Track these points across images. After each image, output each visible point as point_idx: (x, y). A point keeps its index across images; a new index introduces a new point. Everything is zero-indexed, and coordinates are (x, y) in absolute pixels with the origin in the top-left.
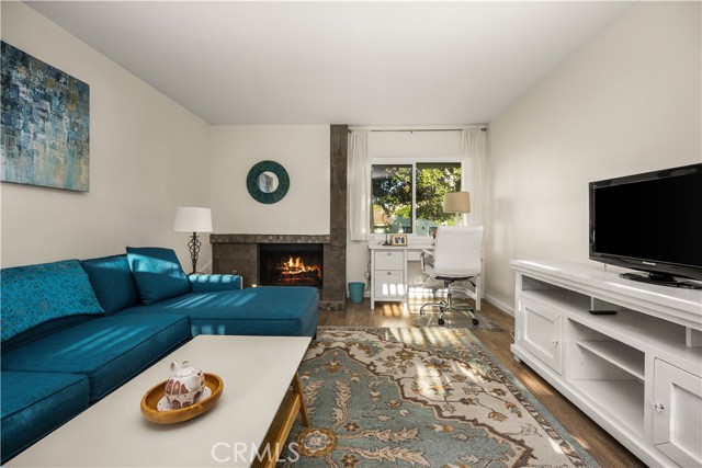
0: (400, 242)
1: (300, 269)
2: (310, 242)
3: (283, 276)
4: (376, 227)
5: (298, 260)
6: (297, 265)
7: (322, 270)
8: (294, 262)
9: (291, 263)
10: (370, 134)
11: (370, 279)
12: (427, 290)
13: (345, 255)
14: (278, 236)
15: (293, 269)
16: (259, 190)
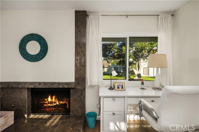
0: (120, 87)
1: (56, 103)
2: (61, 87)
3: (45, 107)
4: (105, 67)
5: (54, 97)
6: (53, 100)
7: (69, 103)
8: (52, 98)
9: (49, 99)
10: (101, 17)
11: (100, 109)
12: (136, 116)
13: (85, 94)
14: (40, 83)
15: (51, 103)
16: (27, 53)
